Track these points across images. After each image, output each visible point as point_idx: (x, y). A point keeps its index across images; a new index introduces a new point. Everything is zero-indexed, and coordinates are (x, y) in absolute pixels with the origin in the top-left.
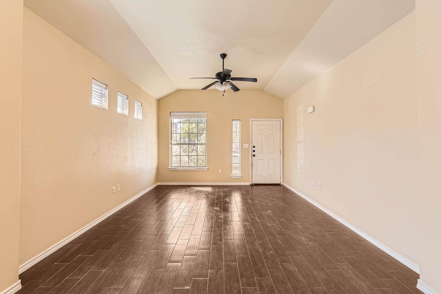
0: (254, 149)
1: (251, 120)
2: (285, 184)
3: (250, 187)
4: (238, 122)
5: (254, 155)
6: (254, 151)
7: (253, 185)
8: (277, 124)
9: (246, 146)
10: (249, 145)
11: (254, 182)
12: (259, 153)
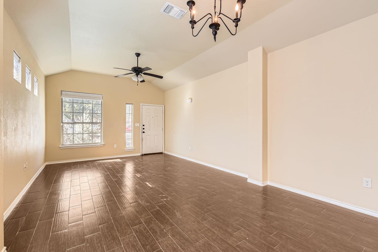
0: (143, 127)
1: (141, 104)
2: (166, 152)
3: (141, 157)
4: (131, 106)
5: (144, 132)
6: (144, 129)
7: (142, 155)
8: (160, 108)
9: (137, 125)
10: (140, 124)
11: (144, 153)
12: (147, 130)
